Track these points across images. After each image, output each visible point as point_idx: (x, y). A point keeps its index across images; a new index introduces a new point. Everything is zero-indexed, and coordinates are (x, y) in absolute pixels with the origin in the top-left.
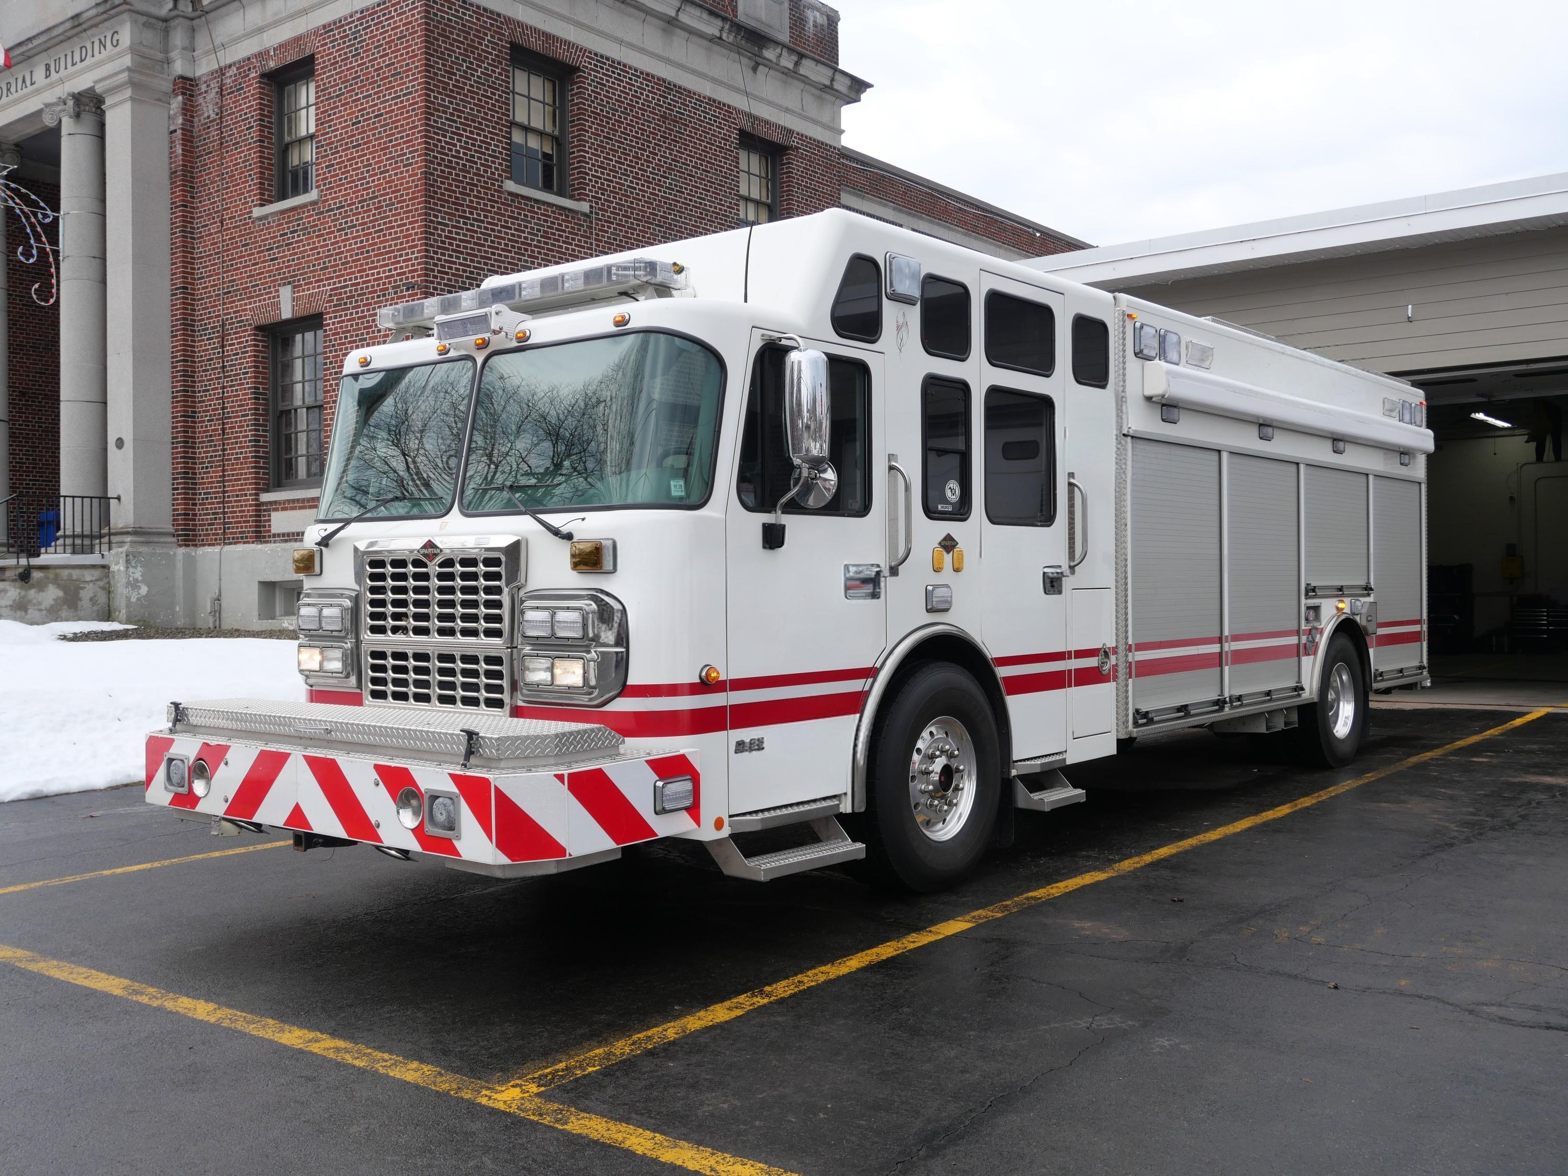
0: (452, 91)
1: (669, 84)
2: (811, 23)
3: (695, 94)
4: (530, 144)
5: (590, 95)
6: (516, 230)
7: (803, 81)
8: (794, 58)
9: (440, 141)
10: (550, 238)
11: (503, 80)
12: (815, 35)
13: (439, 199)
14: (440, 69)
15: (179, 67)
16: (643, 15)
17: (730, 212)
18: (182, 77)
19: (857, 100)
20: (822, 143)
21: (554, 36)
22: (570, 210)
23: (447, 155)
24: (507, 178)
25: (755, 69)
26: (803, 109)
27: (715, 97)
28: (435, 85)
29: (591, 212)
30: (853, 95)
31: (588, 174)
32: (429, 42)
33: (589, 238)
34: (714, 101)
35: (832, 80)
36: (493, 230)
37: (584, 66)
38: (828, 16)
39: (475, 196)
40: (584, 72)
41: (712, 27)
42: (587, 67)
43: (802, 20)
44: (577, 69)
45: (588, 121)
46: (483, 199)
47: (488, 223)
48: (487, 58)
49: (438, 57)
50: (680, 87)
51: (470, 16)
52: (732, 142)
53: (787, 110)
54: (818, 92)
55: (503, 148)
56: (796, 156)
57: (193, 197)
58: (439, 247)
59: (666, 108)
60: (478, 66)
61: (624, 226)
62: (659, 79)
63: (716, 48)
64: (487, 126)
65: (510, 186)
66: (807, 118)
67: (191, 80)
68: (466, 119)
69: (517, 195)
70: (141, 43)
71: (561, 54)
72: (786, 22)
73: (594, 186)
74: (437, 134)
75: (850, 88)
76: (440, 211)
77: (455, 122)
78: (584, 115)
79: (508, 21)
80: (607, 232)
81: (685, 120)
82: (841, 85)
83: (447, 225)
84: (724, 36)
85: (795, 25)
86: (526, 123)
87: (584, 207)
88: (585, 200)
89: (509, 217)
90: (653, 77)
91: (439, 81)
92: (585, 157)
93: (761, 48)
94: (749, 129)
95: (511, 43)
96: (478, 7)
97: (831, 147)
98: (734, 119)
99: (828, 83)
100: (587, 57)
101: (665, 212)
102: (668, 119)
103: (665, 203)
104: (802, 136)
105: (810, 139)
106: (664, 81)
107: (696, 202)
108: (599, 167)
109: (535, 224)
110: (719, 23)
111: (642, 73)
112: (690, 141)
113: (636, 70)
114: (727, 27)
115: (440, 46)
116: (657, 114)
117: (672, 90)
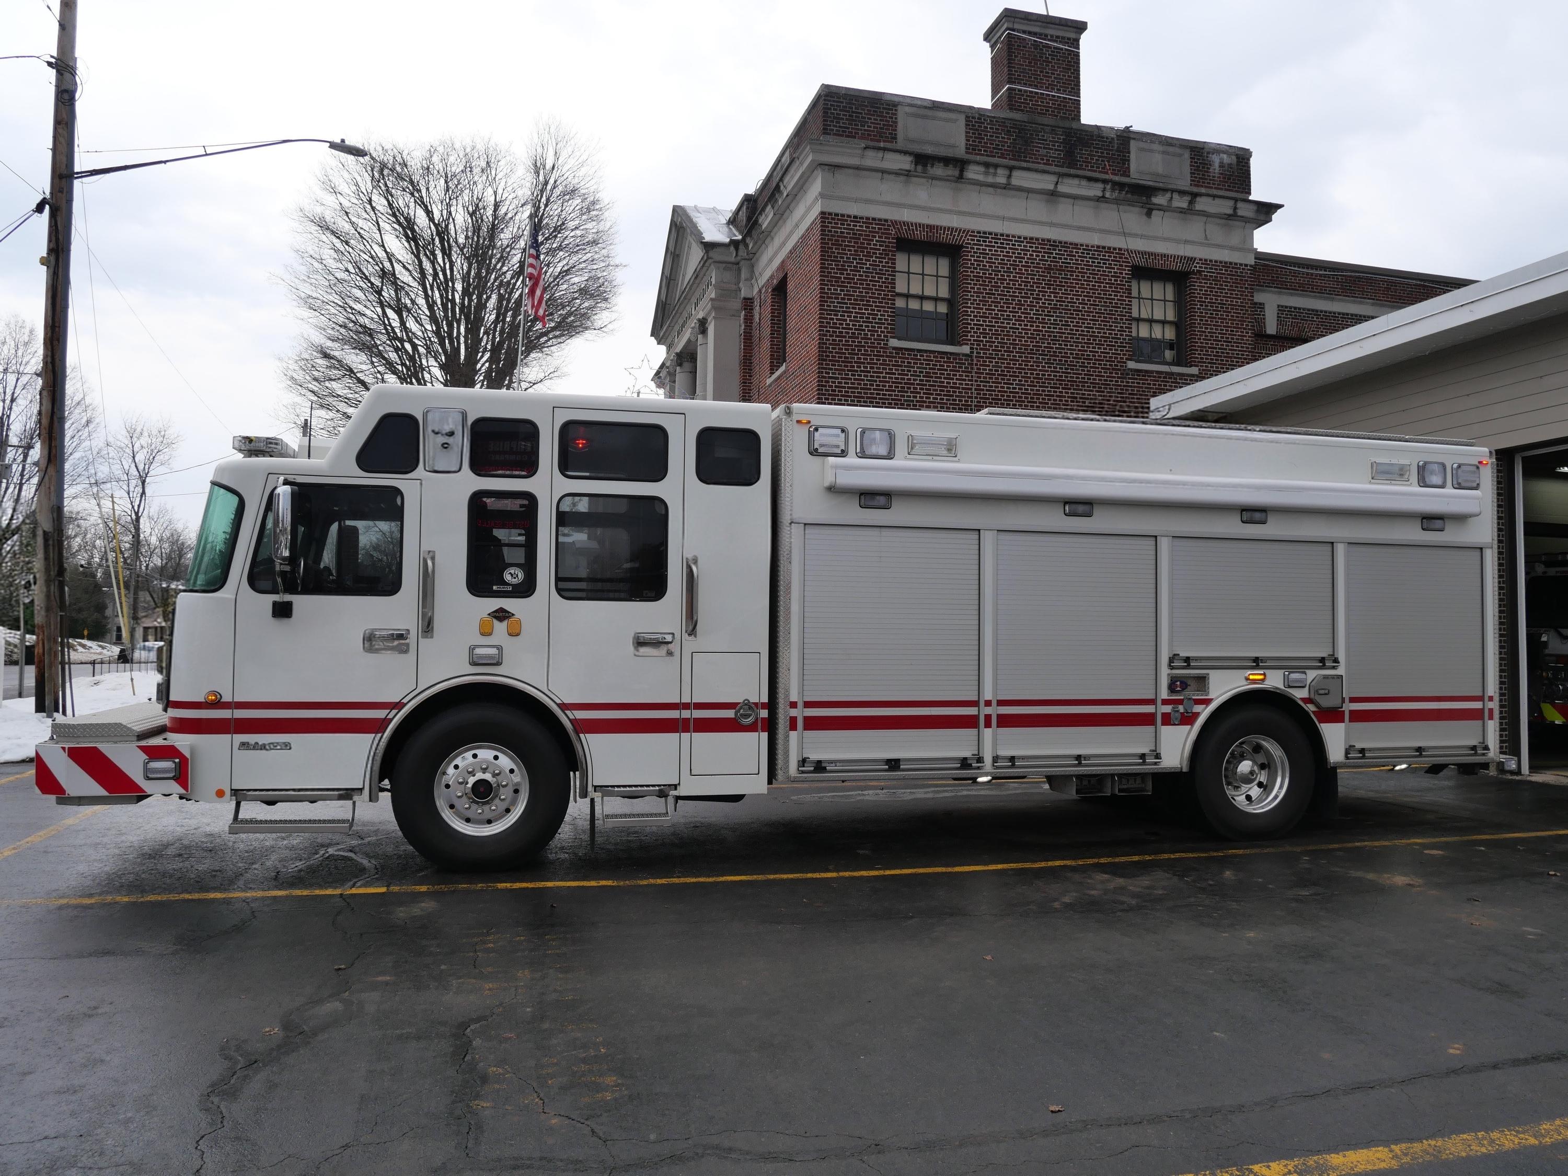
0: (842, 282)
1: (1054, 242)
2: (1217, 165)
3: (1082, 245)
4: (924, 309)
5: (973, 264)
6: (899, 374)
7: (1204, 215)
8: (1188, 198)
9: (832, 319)
10: (932, 377)
11: (889, 267)
12: (1222, 174)
13: (830, 361)
14: (834, 269)
15: (743, 294)
16: (1025, 194)
17: (1121, 335)
18: (745, 299)
19: (1269, 220)
20: (1231, 263)
21: (937, 227)
22: (951, 354)
23: (839, 328)
24: (892, 337)
25: (1149, 214)
26: (1206, 238)
27: (1104, 244)
28: (828, 281)
29: (972, 352)
30: (1262, 217)
31: (970, 324)
32: (823, 250)
33: (971, 372)
34: (1104, 247)
35: (1235, 209)
36: (879, 377)
37: (966, 243)
38: (1237, 155)
39: (862, 354)
40: (968, 248)
41: (1095, 190)
42: (970, 244)
43: (1207, 164)
44: (962, 246)
45: (970, 284)
46: (870, 355)
47: (874, 372)
48: (876, 253)
49: (831, 261)
50: (1065, 243)
51: (860, 226)
52: (1123, 278)
53: (1186, 242)
54: (1223, 221)
55: (888, 316)
56: (1198, 278)
57: (751, 376)
58: (829, 395)
59: (1051, 261)
60: (866, 260)
61: (1006, 359)
62: (1043, 240)
63: (1103, 205)
64: (873, 302)
65: (894, 343)
66: (1209, 245)
67: (751, 299)
68: (855, 300)
69: (901, 349)
70: (722, 281)
71: (944, 238)
72: (1187, 169)
73: (975, 332)
74: (831, 315)
75: (1258, 211)
76: (831, 369)
77: (846, 303)
78: (968, 280)
79: (894, 223)
80: (989, 366)
81: (1072, 267)
82: (1245, 211)
83: (837, 378)
84: (1108, 195)
85: (1197, 170)
86: (921, 293)
87: (966, 349)
88: (967, 344)
89: (893, 365)
90: (1037, 239)
91: (832, 277)
92: (967, 311)
93: (1149, 197)
94: (1142, 263)
95: (897, 239)
96: (868, 218)
97: (1241, 265)
98: (1127, 259)
99: (1230, 211)
100: (970, 236)
101: (1049, 343)
102: (1053, 269)
103: (1049, 336)
104: (1205, 262)
105: (1216, 261)
106: (1049, 240)
107: (1083, 331)
108: (980, 317)
109: (917, 368)
110: (1101, 185)
111: (1025, 238)
112: (1077, 284)
113: (1019, 237)
114: (1108, 187)
115: (834, 253)
116: (1041, 268)
117: (1058, 246)
